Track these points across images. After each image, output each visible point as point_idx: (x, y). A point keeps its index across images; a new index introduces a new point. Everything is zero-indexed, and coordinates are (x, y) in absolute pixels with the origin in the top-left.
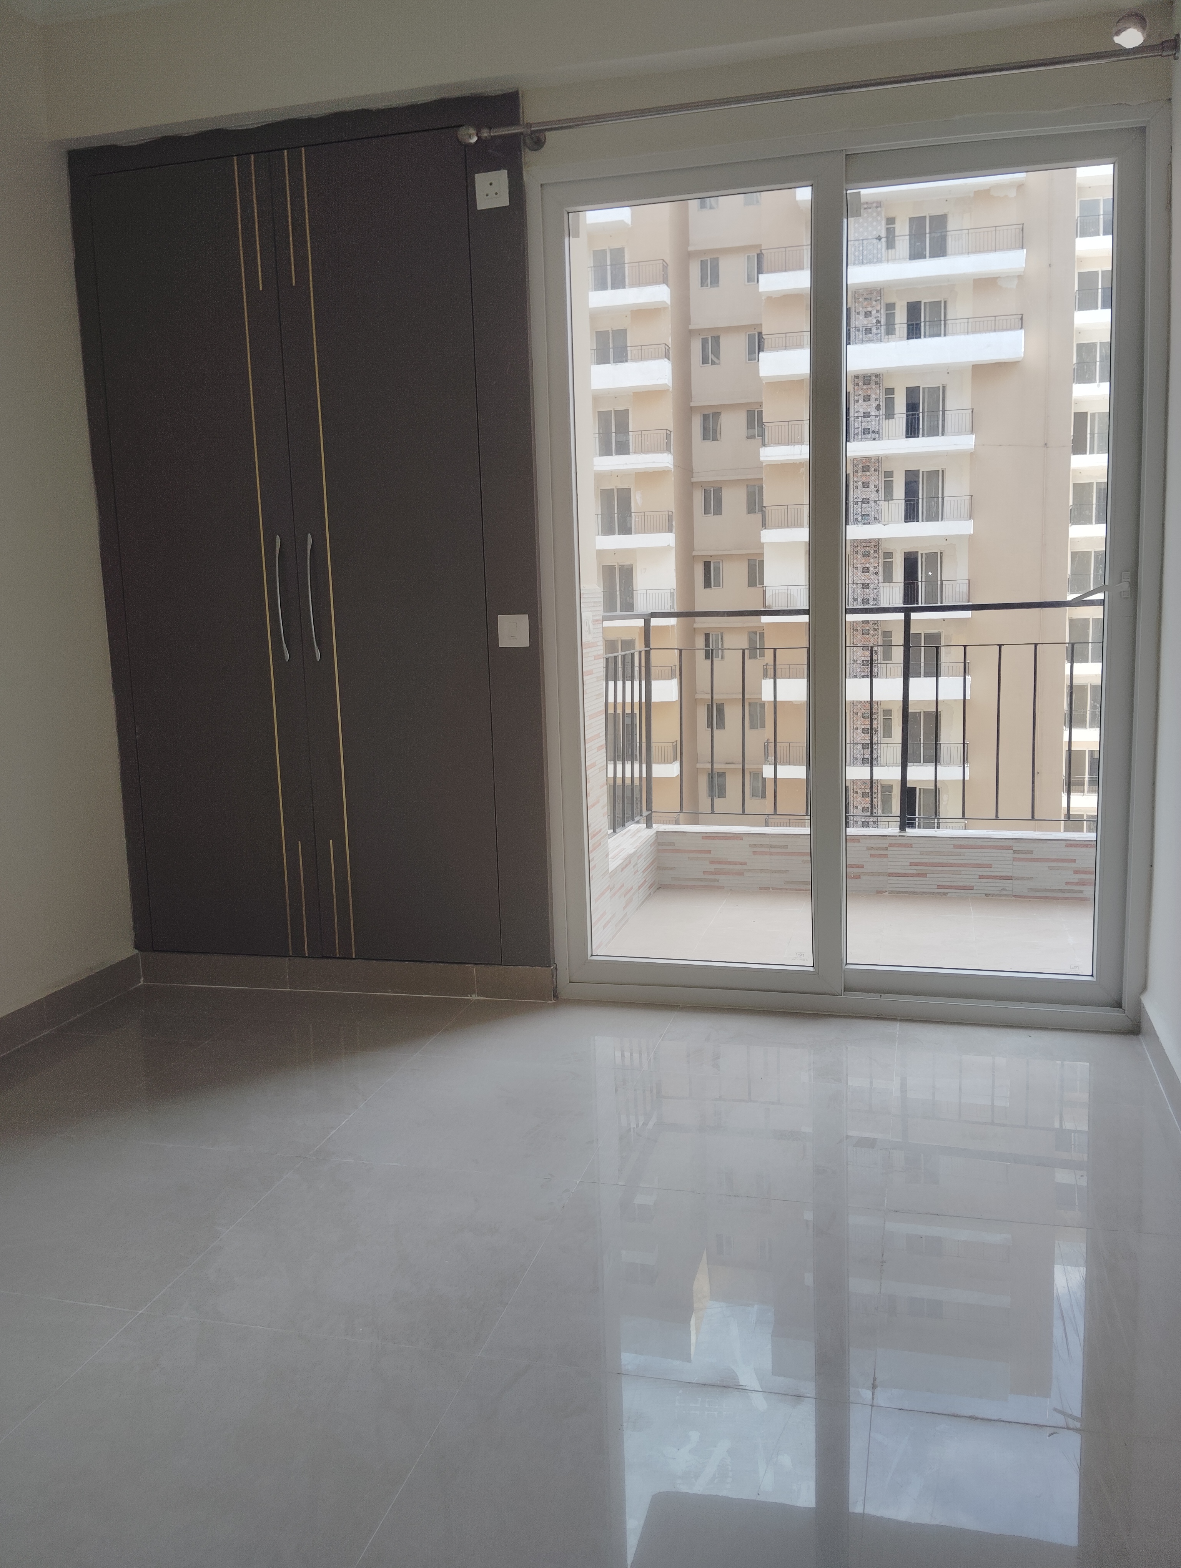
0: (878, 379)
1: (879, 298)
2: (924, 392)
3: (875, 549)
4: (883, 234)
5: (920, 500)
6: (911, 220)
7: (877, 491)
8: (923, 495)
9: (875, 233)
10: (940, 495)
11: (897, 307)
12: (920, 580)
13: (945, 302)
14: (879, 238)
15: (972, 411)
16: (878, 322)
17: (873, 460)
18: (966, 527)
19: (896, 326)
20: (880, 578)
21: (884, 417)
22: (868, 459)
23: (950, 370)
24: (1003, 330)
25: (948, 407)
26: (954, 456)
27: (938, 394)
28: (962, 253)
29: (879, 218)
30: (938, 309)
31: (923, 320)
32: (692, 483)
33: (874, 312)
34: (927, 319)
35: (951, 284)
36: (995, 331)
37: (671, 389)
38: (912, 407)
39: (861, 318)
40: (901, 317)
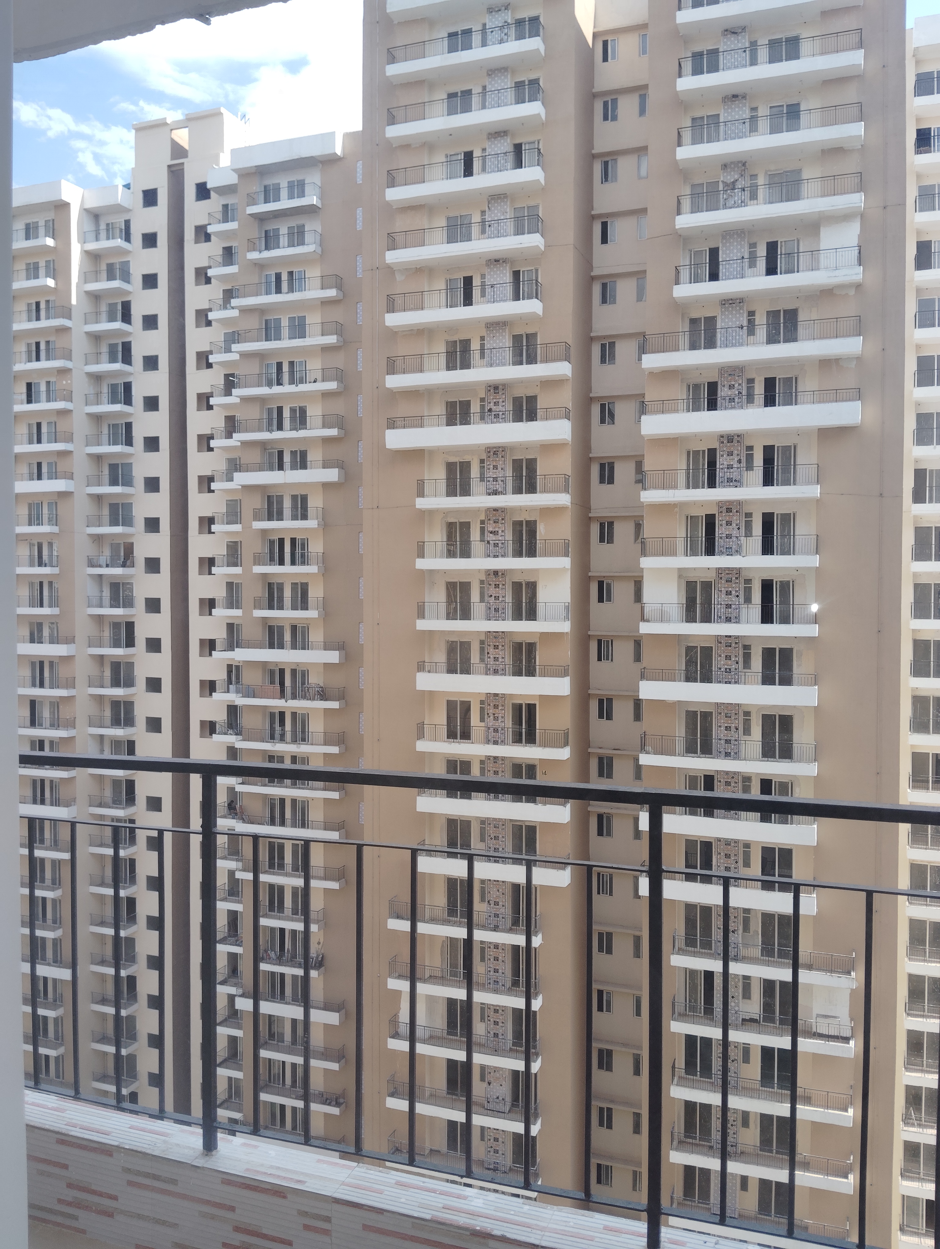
0: (739, 439)
1: (741, 374)
2: (778, 450)
3: (737, 576)
4: (745, 323)
5: (775, 537)
6: (768, 313)
7: (739, 529)
8: (777, 533)
9: (738, 323)
10: (792, 534)
11: (756, 381)
12: (775, 603)
13: (796, 378)
14: (742, 327)
15: (818, 466)
16: (740, 393)
17: (735, 504)
18: (814, 561)
19: (756, 396)
20: (740, 600)
21: (745, 469)
22: (731, 502)
23: (799, 432)
24: (843, 401)
25: (798, 462)
26: (803, 502)
27: (789, 452)
28: (809, 339)
29: (742, 311)
30: (790, 383)
31: (777, 392)
32: (590, 518)
33: (736, 385)
34: (781, 392)
35: (801, 363)
36: (836, 401)
37: (570, 443)
38: (768, 461)
39: (726, 390)
40: (759, 389)
